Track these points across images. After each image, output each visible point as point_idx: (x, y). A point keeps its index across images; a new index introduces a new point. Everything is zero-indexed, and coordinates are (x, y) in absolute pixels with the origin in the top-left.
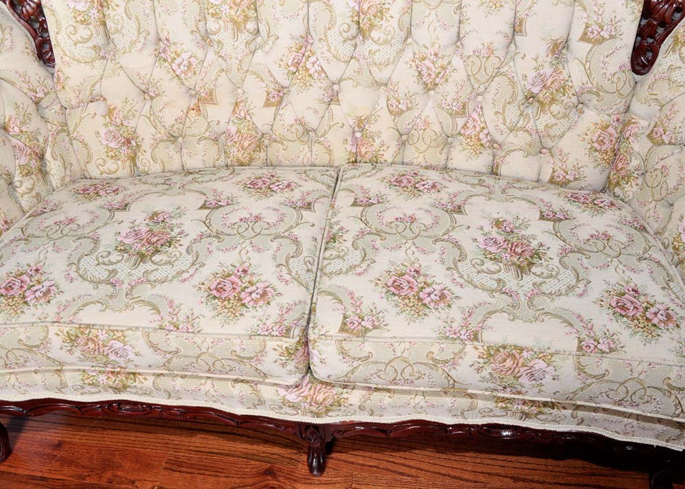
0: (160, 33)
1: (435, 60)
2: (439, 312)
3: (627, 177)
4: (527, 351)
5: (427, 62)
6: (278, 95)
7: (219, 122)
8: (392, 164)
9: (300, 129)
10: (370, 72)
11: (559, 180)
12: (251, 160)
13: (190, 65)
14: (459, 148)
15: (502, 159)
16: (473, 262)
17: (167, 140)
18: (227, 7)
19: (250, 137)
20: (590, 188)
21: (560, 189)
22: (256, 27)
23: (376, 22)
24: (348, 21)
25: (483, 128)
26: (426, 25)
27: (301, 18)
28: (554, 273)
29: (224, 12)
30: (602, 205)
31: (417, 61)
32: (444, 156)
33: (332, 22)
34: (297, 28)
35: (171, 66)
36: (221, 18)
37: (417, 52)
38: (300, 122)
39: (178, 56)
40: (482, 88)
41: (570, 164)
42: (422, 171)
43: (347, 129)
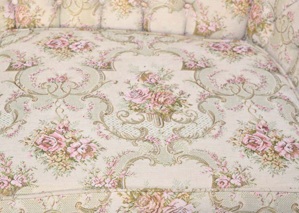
2: (86, 164)
3: (262, 25)
4: (167, 192)
8: (49, 27)
11: (202, 31)
14: (110, 9)
15: (150, 16)
16: (119, 114)
20: (231, 36)
21: (204, 40)
28: (193, 118)
30: (240, 52)
32: (97, 17)
41: (210, 17)
42: (76, 33)
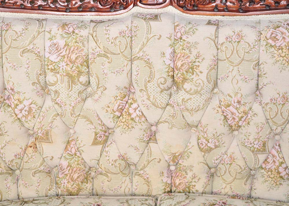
0: (6, 84)
1: (238, 106)
5: (231, 108)
6: (104, 135)
7: (53, 157)
8: (202, 193)
9: (123, 163)
10: (183, 116)
12: (79, 190)
13: (30, 111)
14: (261, 180)
17: (7, 173)
18: (64, 64)
19: (79, 170)
22: (87, 79)
23: (189, 76)
24: (165, 75)
25: (282, 163)
26: (230, 79)
27: (125, 73)
29: (61, 68)
31: (223, 107)
32: (248, 187)
33: (151, 76)
34: (122, 80)
35: (14, 111)
36: (58, 73)
37: (223, 100)
38: (123, 158)
39: (21, 102)
40: (279, 129)
42: (229, 201)
43: (163, 164)
